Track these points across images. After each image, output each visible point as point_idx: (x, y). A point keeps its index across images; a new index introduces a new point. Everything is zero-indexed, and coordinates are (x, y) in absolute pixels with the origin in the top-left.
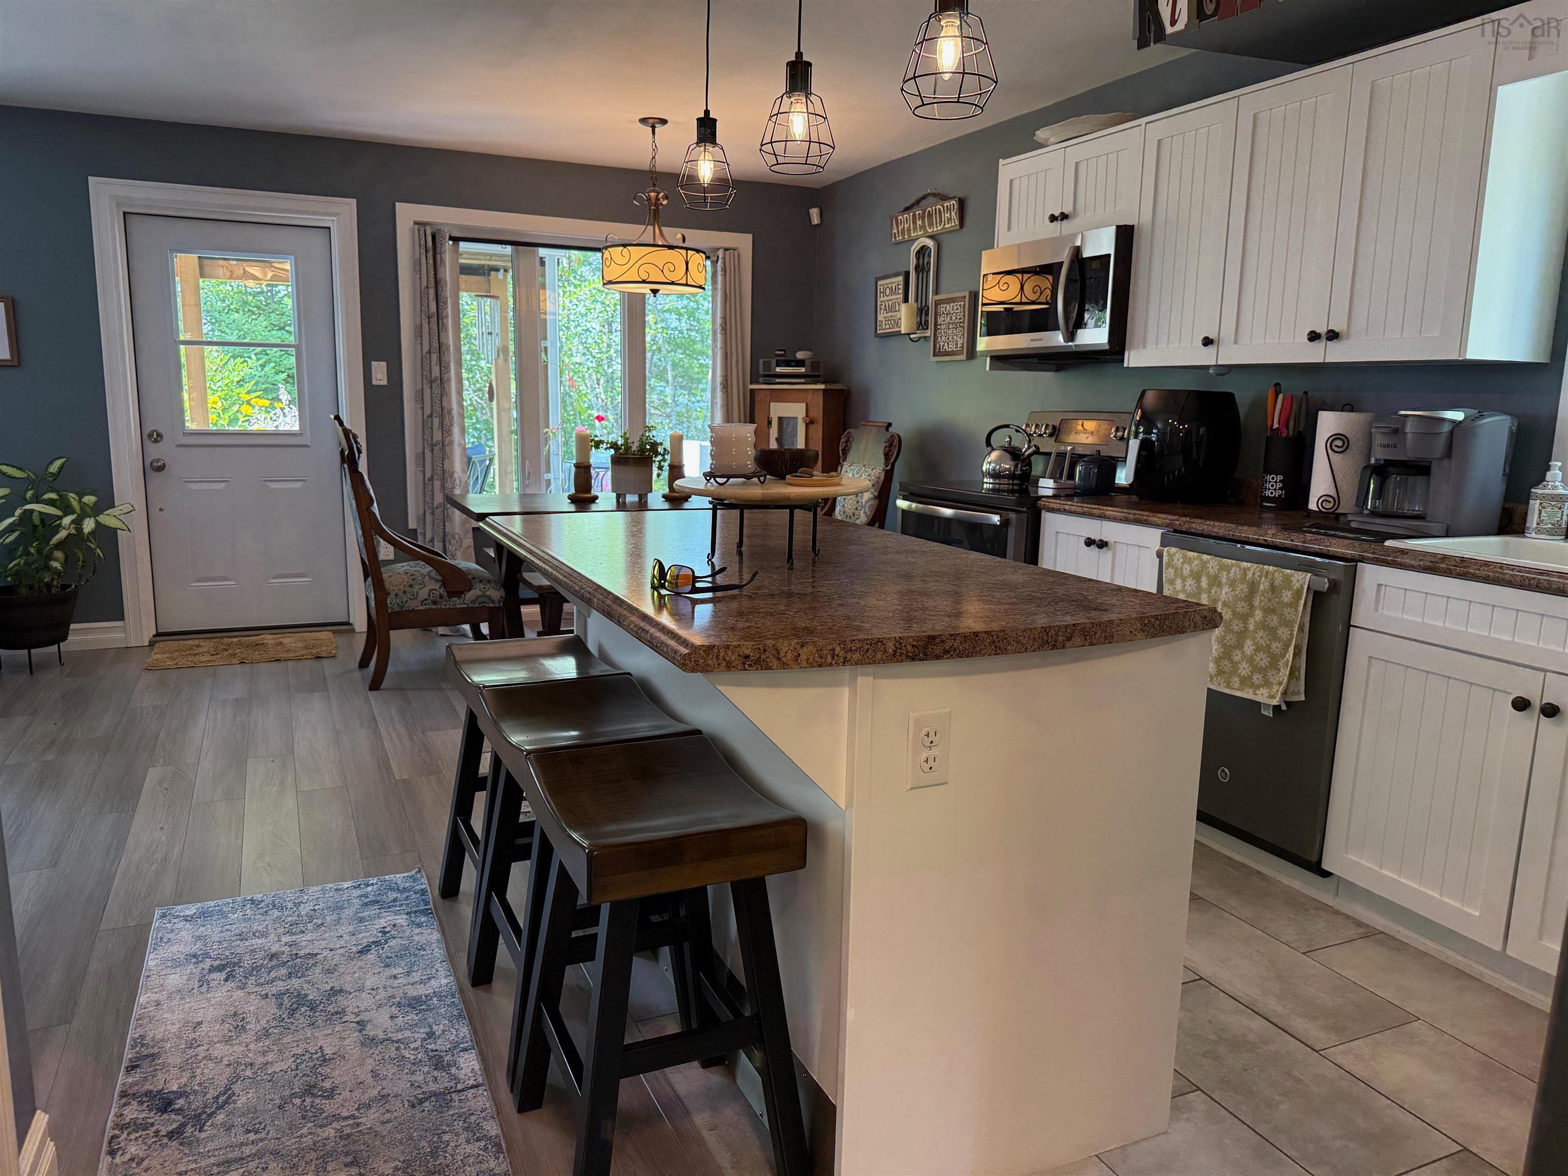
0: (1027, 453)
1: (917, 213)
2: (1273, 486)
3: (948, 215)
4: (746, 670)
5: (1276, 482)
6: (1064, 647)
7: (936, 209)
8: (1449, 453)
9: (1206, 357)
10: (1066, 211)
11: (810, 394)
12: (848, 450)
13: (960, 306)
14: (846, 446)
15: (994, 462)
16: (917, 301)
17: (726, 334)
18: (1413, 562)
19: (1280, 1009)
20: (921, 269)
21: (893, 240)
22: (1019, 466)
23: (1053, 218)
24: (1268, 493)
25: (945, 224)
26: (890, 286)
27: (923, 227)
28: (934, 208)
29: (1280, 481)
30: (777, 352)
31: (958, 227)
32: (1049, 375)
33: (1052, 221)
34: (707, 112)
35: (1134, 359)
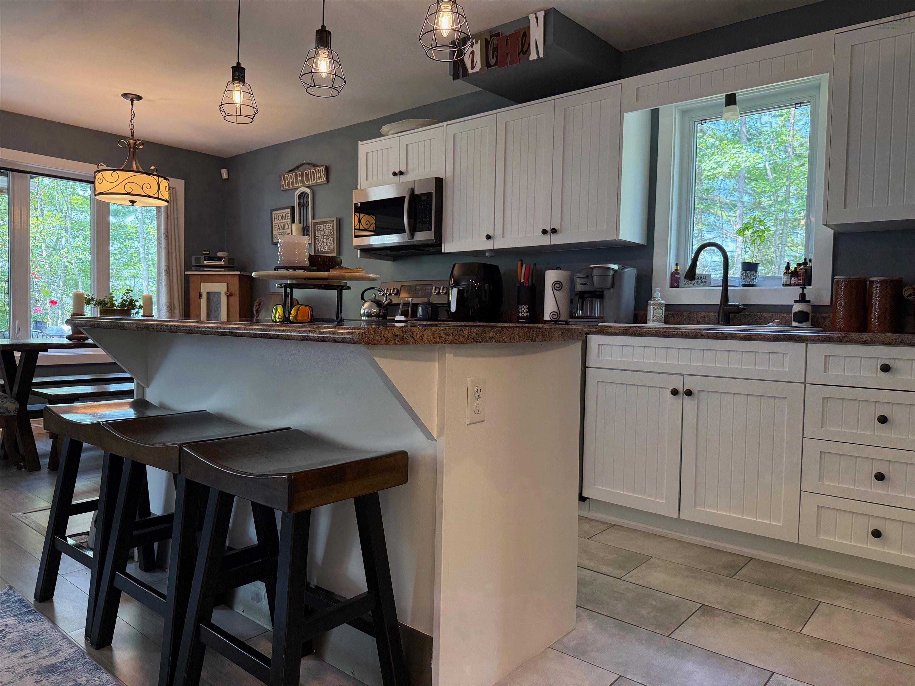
0: (386, 303)
1: (298, 173)
2: (523, 311)
3: (319, 175)
4: (396, 344)
5: (525, 309)
6: (535, 341)
7: (310, 172)
8: (613, 285)
9: (488, 246)
10: (403, 171)
11: (229, 278)
12: (260, 310)
13: (330, 226)
14: (259, 308)
15: (367, 308)
16: (300, 223)
17: (168, 239)
18: (616, 331)
19: (592, 564)
20: (303, 205)
21: (282, 188)
22: (382, 310)
23: (395, 174)
24: (521, 315)
25: (317, 180)
26: (281, 214)
27: (302, 181)
28: (309, 171)
29: (527, 308)
30: (204, 252)
31: (326, 182)
32: (391, 262)
33: (394, 176)
34: (238, 63)
35: (447, 248)
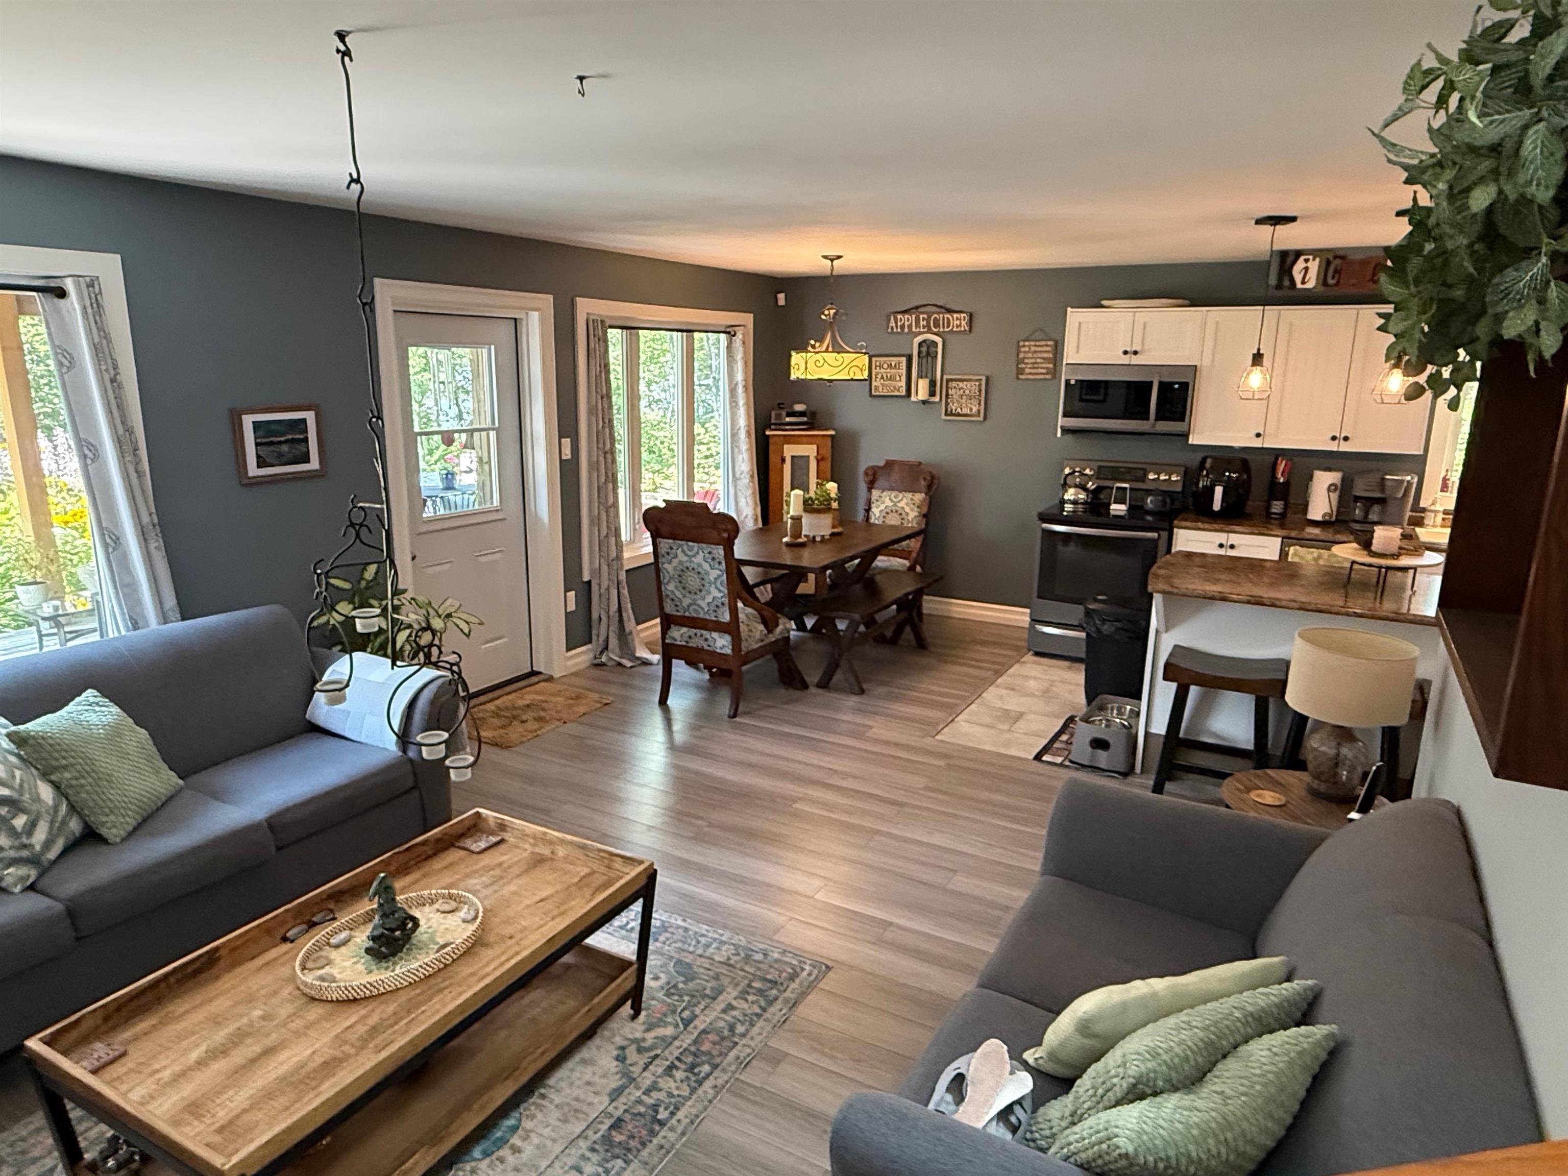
0: (1092, 488)
1: (920, 316)
2: (1275, 508)
3: (956, 322)
5: (1280, 506)
7: (943, 317)
10: (1137, 350)
11: (820, 438)
12: (876, 481)
13: (975, 385)
14: (874, 478)
20: (926, 355)
21: (889, 330)
22: (1092, 497)
23: (1125, 352)
24: (1274, 510)
25: (953, 328)
26: (888, 363)
27: (927, 327)
28: (940, 315)
29: (1283, 506)
30: (780, 406)
31: (969, 332)
34: (1259, 350)
35: (1196, 439)
